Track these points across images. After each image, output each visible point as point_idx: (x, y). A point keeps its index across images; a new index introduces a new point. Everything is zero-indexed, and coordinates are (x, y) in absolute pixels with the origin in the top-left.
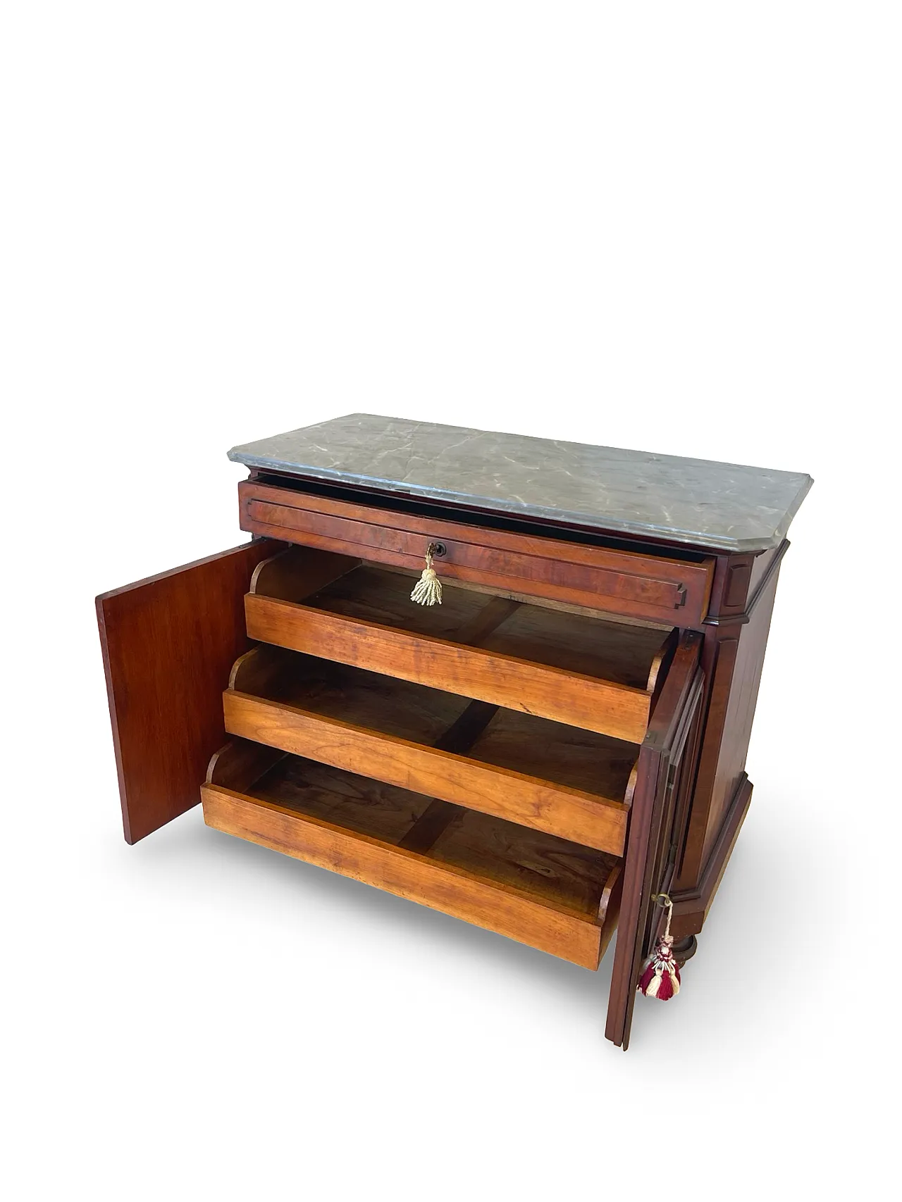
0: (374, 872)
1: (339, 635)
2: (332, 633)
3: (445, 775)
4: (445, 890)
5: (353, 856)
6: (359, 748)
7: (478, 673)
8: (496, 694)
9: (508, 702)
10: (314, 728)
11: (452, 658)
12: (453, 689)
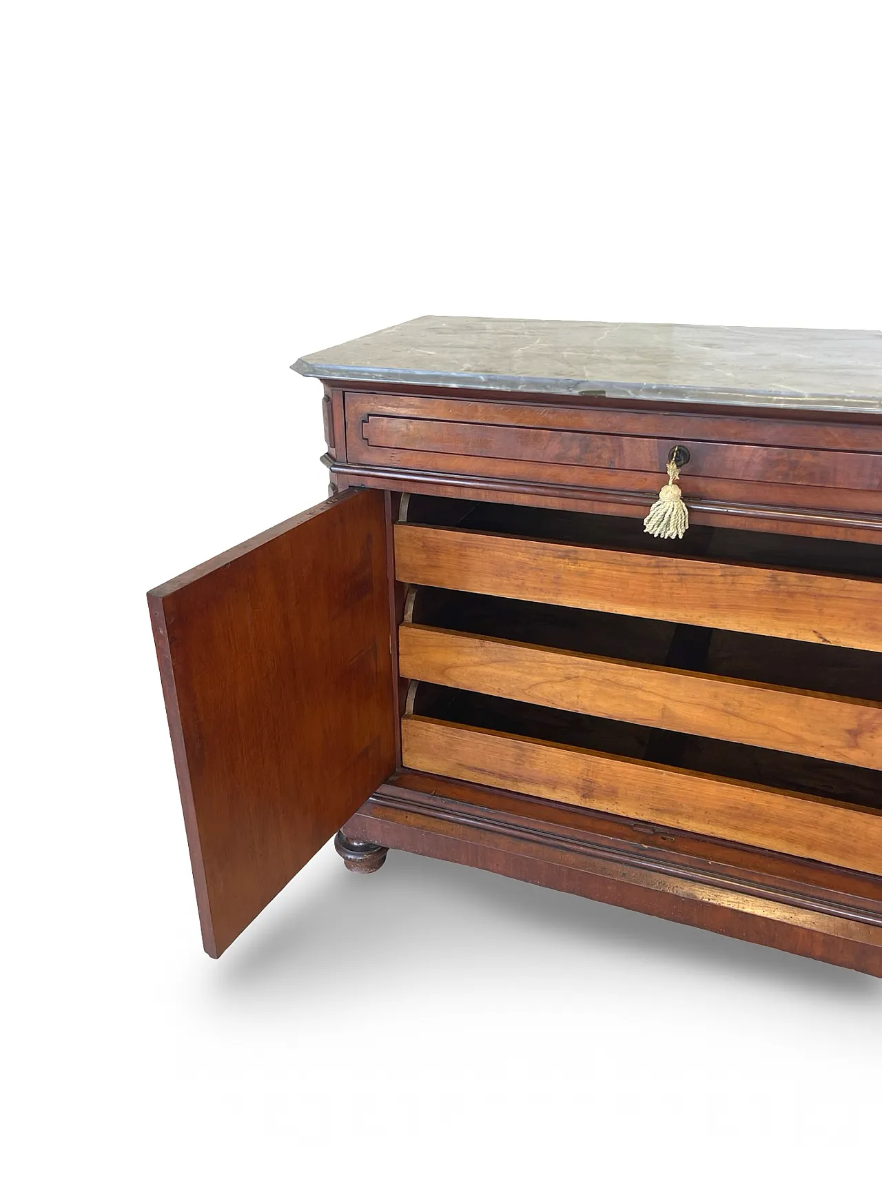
0: (639, 798)
1: (534, 564)
2: (525, 563)
3: (719, 704)
4: (739, 811)
5: (611, 783)
6: (592, 680)
7: (750, 595)
8: (776, 622)
9: (793, 631)
10: (527, 661)
11: (709, 579)
12: (707, 621)
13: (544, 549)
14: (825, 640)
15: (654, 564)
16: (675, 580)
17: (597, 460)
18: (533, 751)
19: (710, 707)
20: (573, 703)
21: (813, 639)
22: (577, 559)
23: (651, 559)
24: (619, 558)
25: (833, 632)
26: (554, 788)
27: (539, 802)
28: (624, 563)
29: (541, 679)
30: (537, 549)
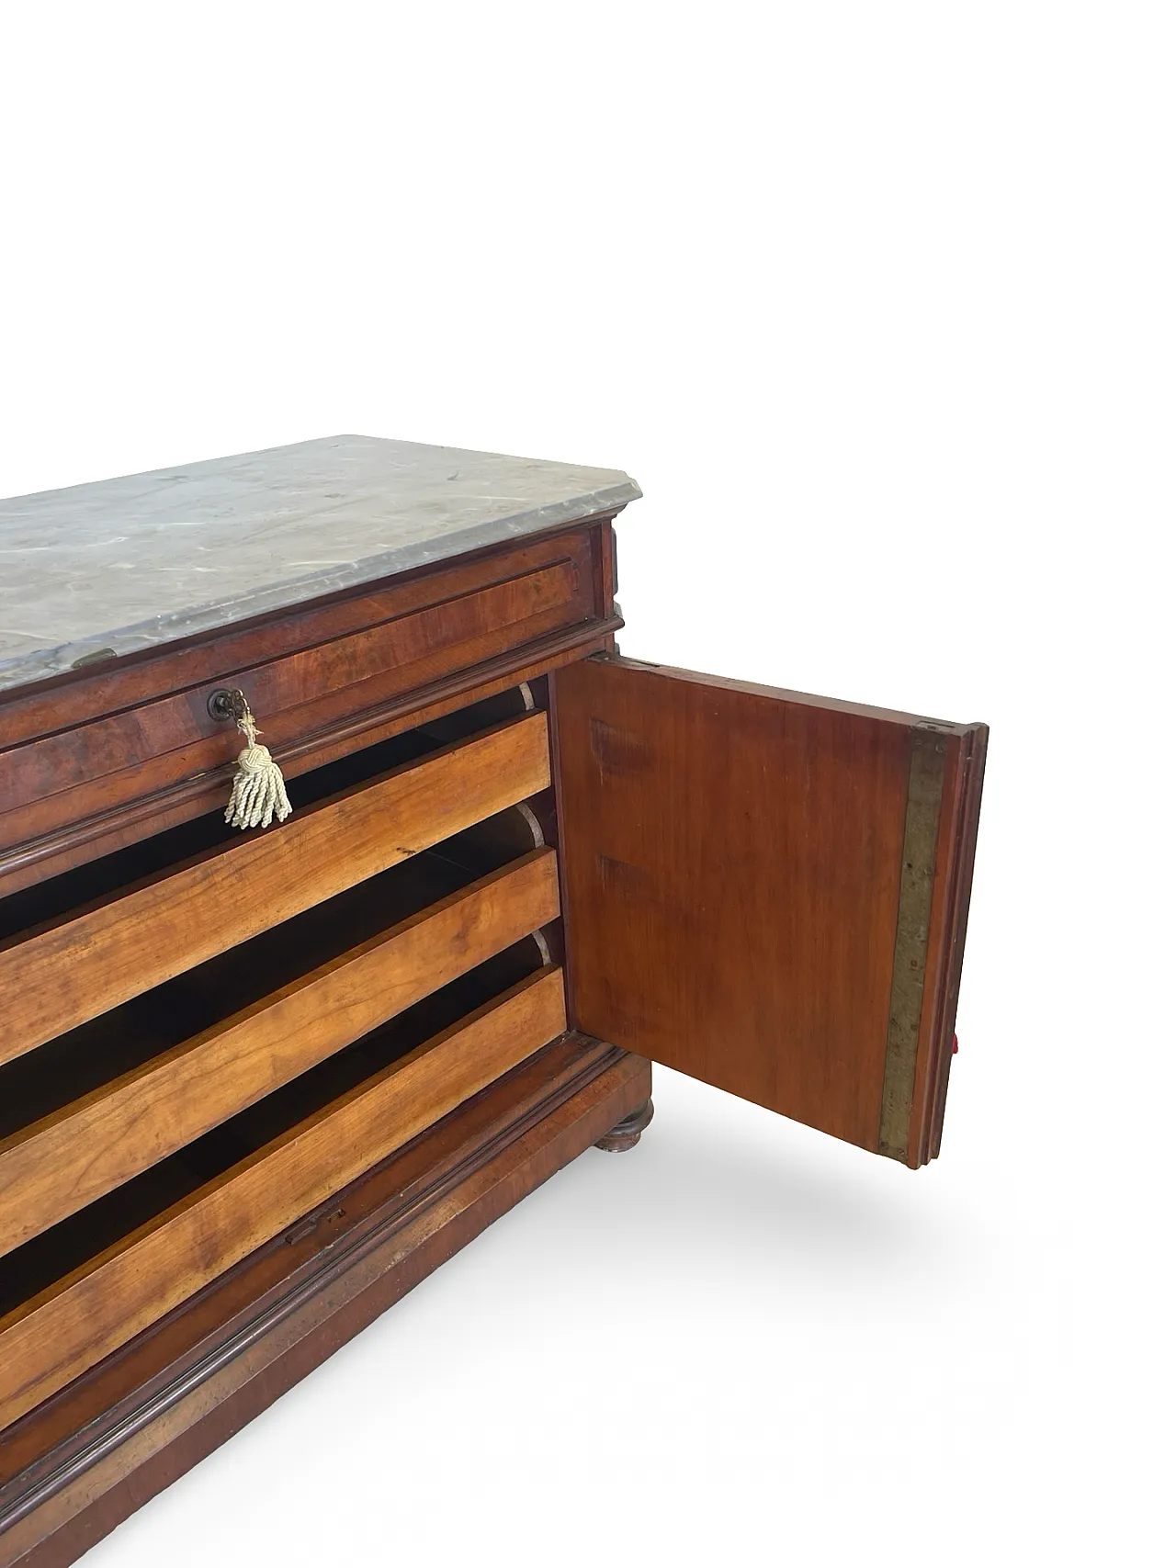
0: (277, 1202)
1: (17, 987)
5: (237, 1214)
6: (169, 1097)
7: (325, 848)
8: (359, 863)
9: (378, 862)
10: (57, 1147)
11: (273, 855)
12: (287, 911)
13: (27, 952)
14: (410, 852)
15: (201, 877)
16: (235, 882)
17: (108, 762)
18: (113, 1273)
19: (325, 1016)
20: (153, 1152)
21: (400, 858)
22: (88, 936)
23: (194, 871)
24: (151, 897)
25: (415, 838)
26: (162, 1297)
27: (149, 1335)
28: (159, 899)
29: (92, 1155)
30: (14, 960)
